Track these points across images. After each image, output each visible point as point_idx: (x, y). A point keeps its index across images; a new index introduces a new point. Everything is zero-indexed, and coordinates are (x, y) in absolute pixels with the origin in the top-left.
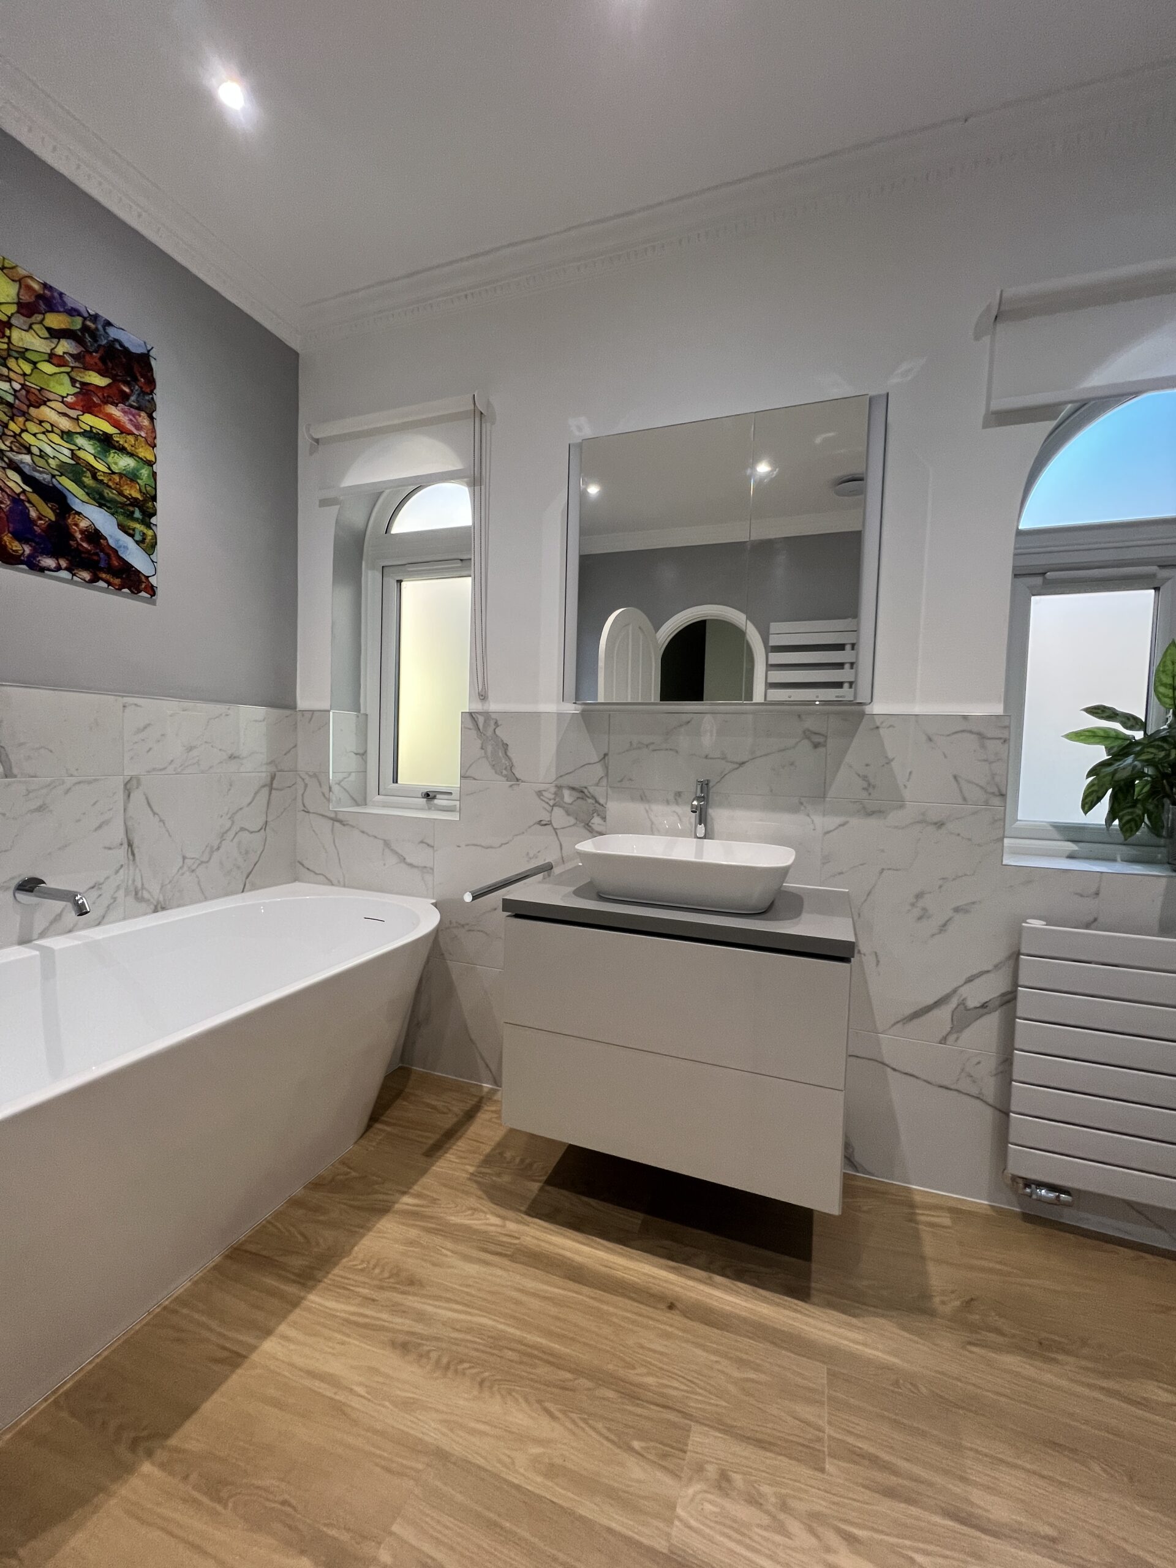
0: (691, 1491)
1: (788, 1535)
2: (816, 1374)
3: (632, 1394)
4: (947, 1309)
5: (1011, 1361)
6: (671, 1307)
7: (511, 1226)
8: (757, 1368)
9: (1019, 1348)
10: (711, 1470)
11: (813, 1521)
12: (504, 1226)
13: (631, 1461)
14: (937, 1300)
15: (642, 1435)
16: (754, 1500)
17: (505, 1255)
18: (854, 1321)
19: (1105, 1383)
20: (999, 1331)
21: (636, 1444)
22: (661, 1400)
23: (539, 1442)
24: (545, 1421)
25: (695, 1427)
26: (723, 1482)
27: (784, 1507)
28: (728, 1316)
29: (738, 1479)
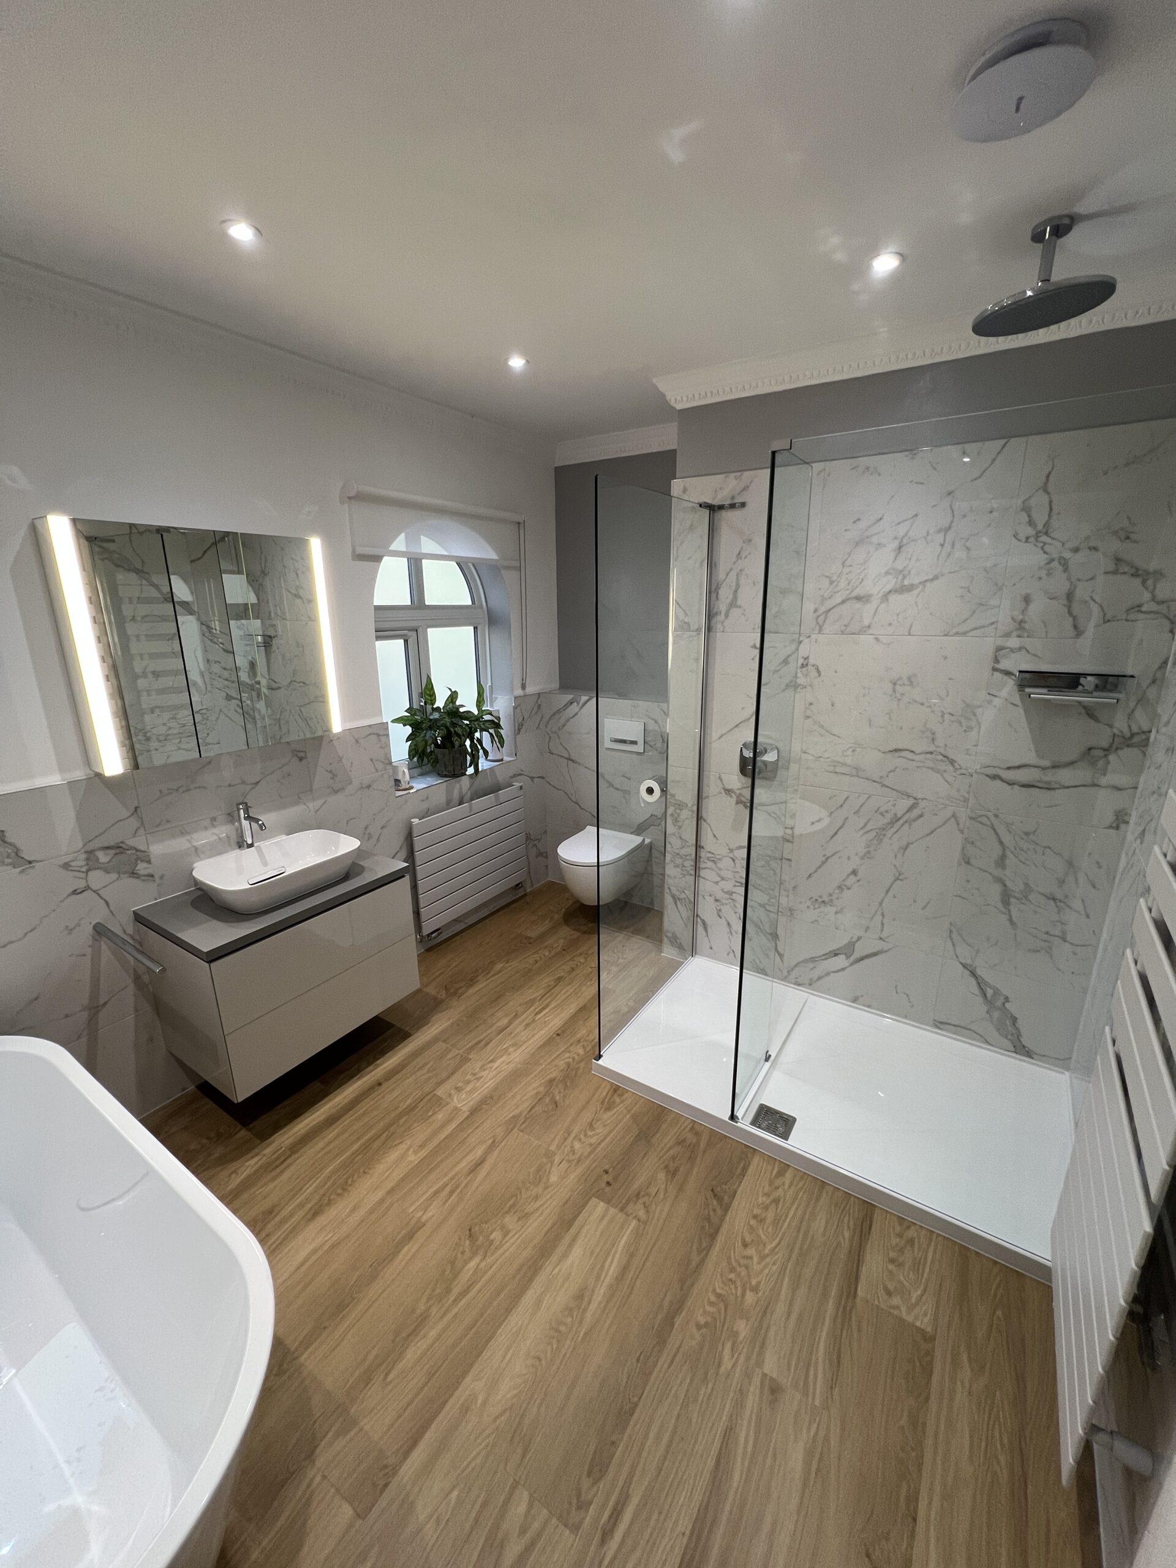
0: (455, 1100)
1: (481, 1077)
2: (441, 1046)
3: (410, 1109)
4: (444, 996)
5: (471, 991)
6: (380, 1084)
7: (267, 1151)
8: (427, 1063)
9: (470, 986)
10: (453, 1092)
11: (482, 1068)
12: (265, 1155)
13: (434, 1118)
14: (439, 996)
15: (428, 1111)
16: (469, 1082)
17: (290, 1156)
18: (430, 1024)
19: (490, 975)
20: (461, 987)
21: (430, 1114)
22: (419, 1100)
23: (408, 1149)
24: (401, 1146)
25: (435, 1092)
26: (458, 1089)
27: (475, 1074)
28: (399, 1064)
29: (460, 1084)
